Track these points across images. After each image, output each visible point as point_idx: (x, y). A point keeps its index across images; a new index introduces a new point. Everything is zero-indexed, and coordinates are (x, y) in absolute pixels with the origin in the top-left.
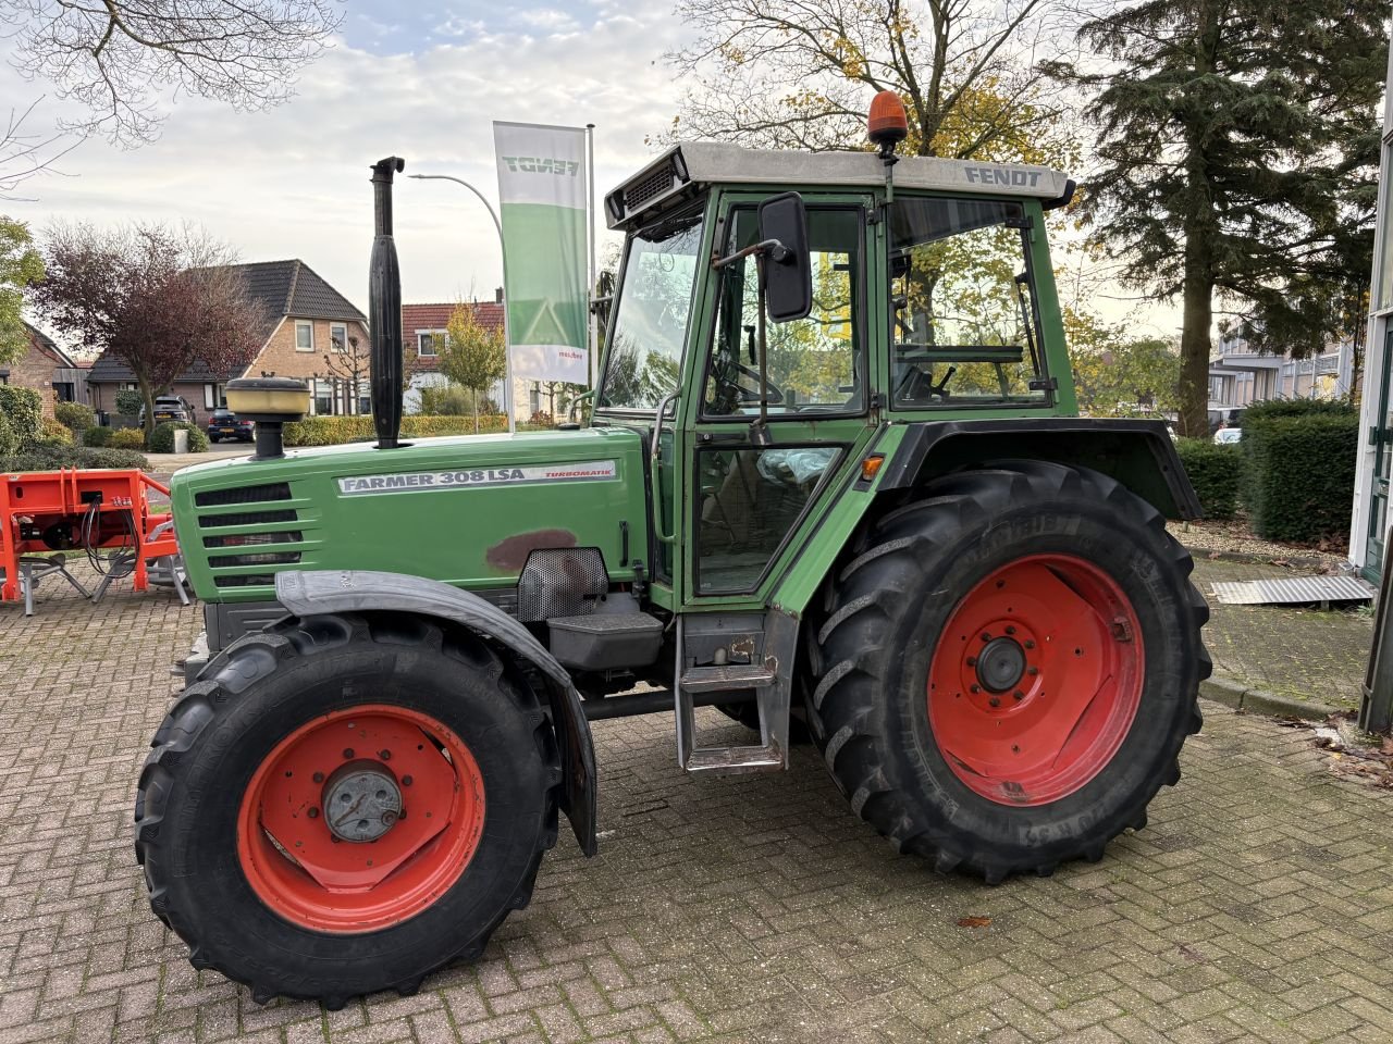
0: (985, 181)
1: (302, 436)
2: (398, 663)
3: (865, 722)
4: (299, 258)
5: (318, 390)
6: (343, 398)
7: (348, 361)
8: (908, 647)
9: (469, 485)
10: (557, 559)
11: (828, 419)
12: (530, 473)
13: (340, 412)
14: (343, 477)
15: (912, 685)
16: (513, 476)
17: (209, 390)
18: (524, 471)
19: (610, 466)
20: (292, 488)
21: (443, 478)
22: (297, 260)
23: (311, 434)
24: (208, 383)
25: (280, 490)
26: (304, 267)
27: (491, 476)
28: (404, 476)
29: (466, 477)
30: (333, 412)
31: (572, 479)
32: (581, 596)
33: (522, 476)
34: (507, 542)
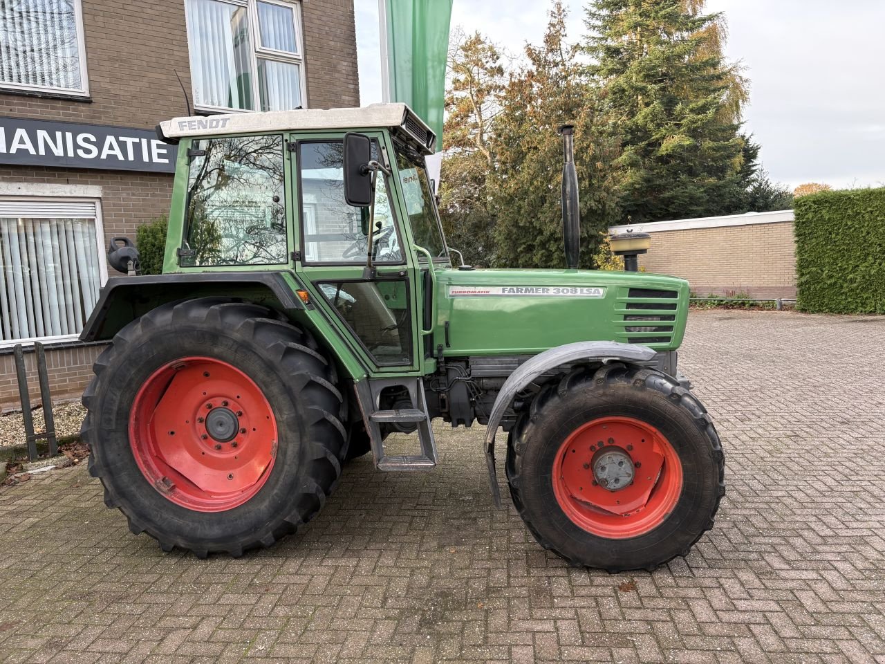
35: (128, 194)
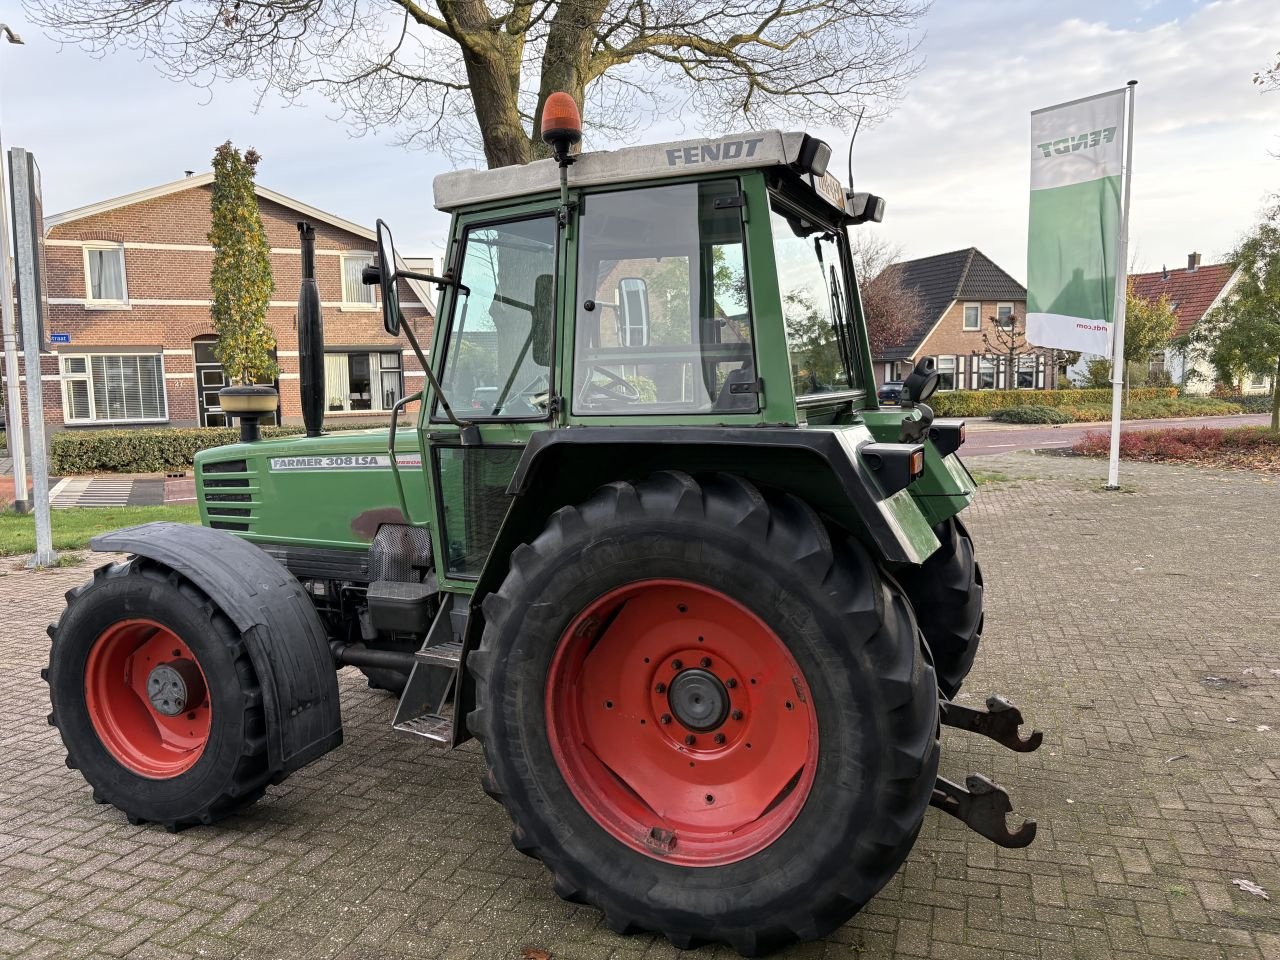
0: (688, 160)
1: (946, 408)
2: (152, 594)
3: (476, 719)
4: (975, 246)
5: (981, 365)
6: (1005, 372)
7: (1005, 338)
8: (511, 654)
9: (343, 468)
10: (398, 533)
11: (523, 422)
12: (381, 461)
13: (1002, 385)
14: (274, 457)
15: (519, 693)
16: (371, 463)
17: (888, 368)
18: (377, 458)
20: (248, 463)
21: (328, 462)
22: (973, 248)
23: (956, 407)
24: (888, 362)
25: (242, 465)
26: (978, 254)
27: (357, 460)
29: (342, 463)
30: (995, 385)
31: (409, 467)
32: (409, 566)
33: (376, 463)
34: (365, 514)
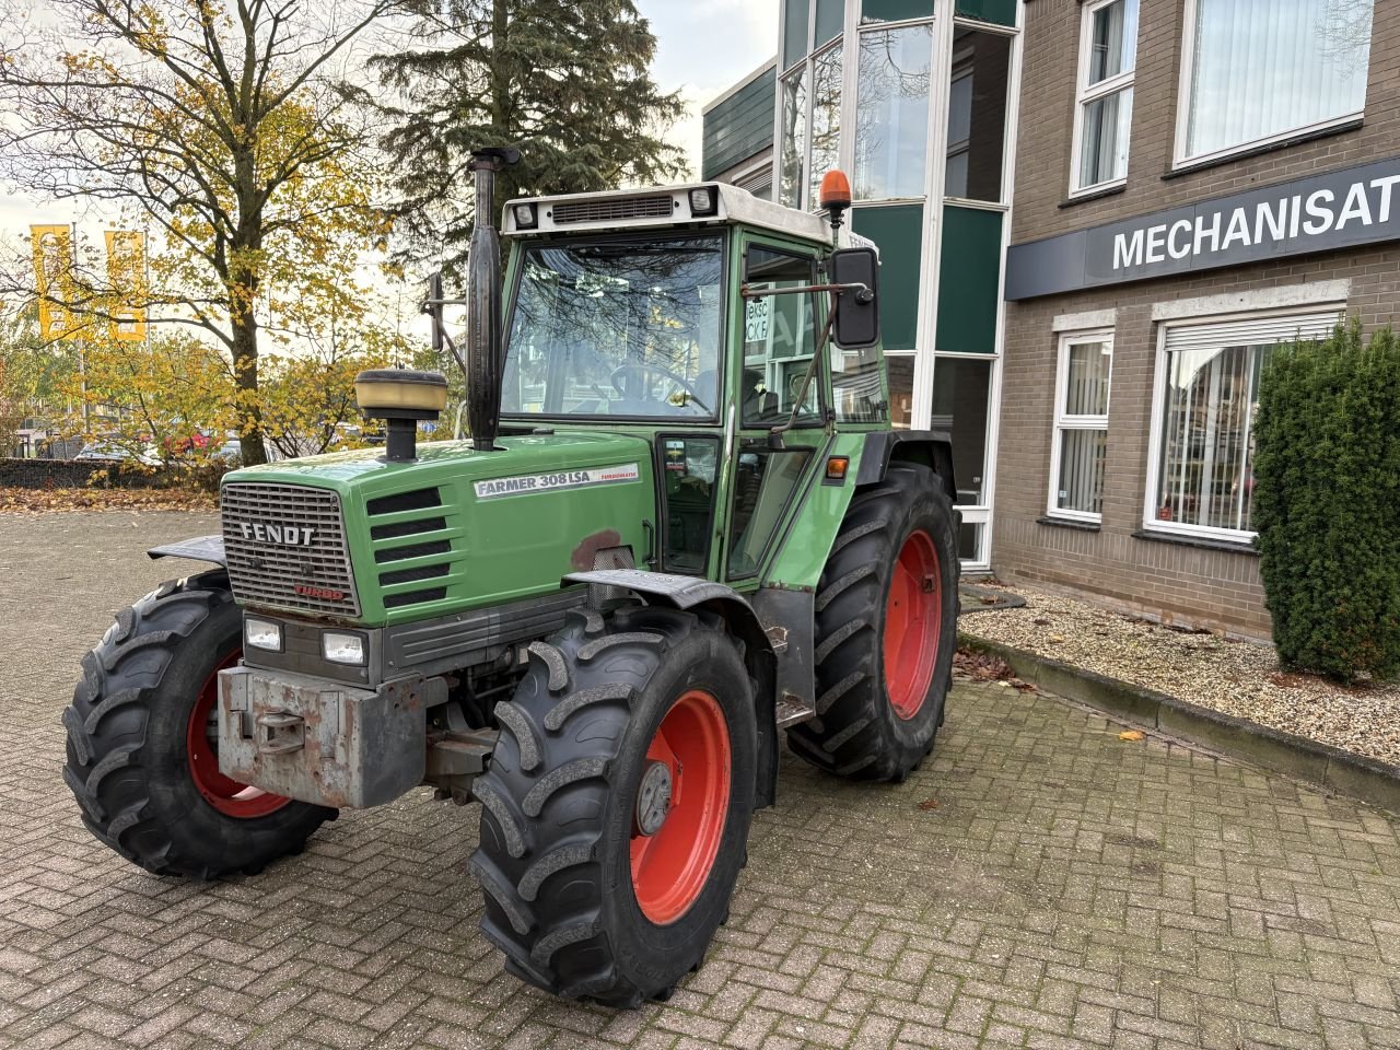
9: (557, 488)
10: (610, 558)
12: (595, 476)
14: (478, 481)
16: (583, 478)
18: (590, 473)
19: (632, 469)
20: (442, 494)
21: (542, 481)
25: (429, 496)
27: (570, 477)
28: (517, 479)
29: (556, 480)
31: (616, 481)
33: (588, 479)
34: (583, 544)
35: (1391, 286)
